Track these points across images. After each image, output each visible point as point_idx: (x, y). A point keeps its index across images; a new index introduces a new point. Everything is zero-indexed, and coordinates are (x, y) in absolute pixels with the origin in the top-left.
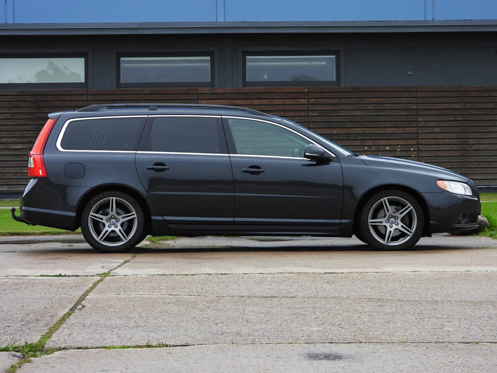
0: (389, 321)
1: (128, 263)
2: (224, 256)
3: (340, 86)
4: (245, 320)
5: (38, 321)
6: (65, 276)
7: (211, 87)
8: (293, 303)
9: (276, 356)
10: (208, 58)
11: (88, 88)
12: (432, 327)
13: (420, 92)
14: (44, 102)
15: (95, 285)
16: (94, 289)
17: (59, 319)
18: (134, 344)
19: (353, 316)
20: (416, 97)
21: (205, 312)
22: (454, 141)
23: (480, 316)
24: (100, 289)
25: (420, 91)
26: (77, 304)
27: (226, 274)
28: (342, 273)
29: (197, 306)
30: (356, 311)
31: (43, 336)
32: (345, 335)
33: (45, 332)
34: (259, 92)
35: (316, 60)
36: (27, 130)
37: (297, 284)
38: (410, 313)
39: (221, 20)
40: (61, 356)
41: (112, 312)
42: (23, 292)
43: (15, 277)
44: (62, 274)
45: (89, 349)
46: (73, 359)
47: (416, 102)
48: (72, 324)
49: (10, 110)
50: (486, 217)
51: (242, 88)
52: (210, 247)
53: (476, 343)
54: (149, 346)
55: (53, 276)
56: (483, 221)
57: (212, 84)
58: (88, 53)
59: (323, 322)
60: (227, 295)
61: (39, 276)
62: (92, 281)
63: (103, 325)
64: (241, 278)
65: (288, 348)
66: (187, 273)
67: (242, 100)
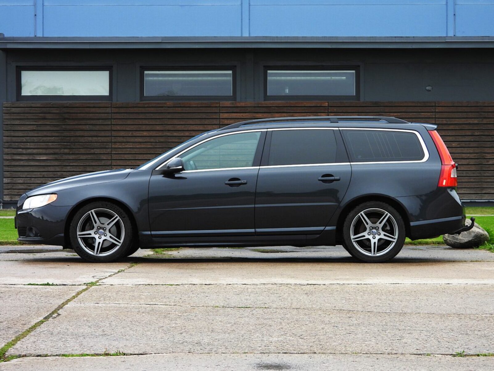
0: (351, 332)
1: (121, 273)
2: (219, 266)
3: (359, 100)
4: (211, 330)
5: (9, 329)
6: (53, 285)
7: (233, 100)
8: (264, 313)
9: (226, 366)
10: (230, 72)
11: (112, 101)
12: (391, 339)
13: (438, 108)
14: (69, 114)
15: (78, 294)
16: (76, 298)
17: (30, 326)
18: (93, 352)
19: (318, 327)
20: (434, 112)
21: (174, 322)
22: (472, 156)
23: (442, 328)
24: (81, 297)
25: (438, 106)
26: (53, 313)
27: (210, 284)
28: (324, 285)
29: (168, 316)
30: (323, 322)
31: (8, 343)
32: (302, 345)
33: (11, 340)
34: (280, 106)
35: (336, 75)
36: (53, 141)
37: (275, 295)
38: (374, 324)
39: (246, 34)
40: (17, 363)
41: (84, 321)
42: (6, 301)
43: (3, 286)
44: (49, 283)
45: (48, 356)
46: (28, 366)
47: (434, 117)
48: (41, 332)
49: (36, 121)
50: (486, 231)
51: (263, 102)
52: (211, 258)
53: (428, 355)
54: (107, 355)
55: (41, 285)
56: (483, 235)
57: (234, 98)
58: (112, 67)
59: (286, 333)
60: (202, 305)
61: (27, 285)
62: (77, 291)
63: (71, 333)
64: (223, 288)
65: (242, 357)
66: (172, 284)
67: (263, 114)
